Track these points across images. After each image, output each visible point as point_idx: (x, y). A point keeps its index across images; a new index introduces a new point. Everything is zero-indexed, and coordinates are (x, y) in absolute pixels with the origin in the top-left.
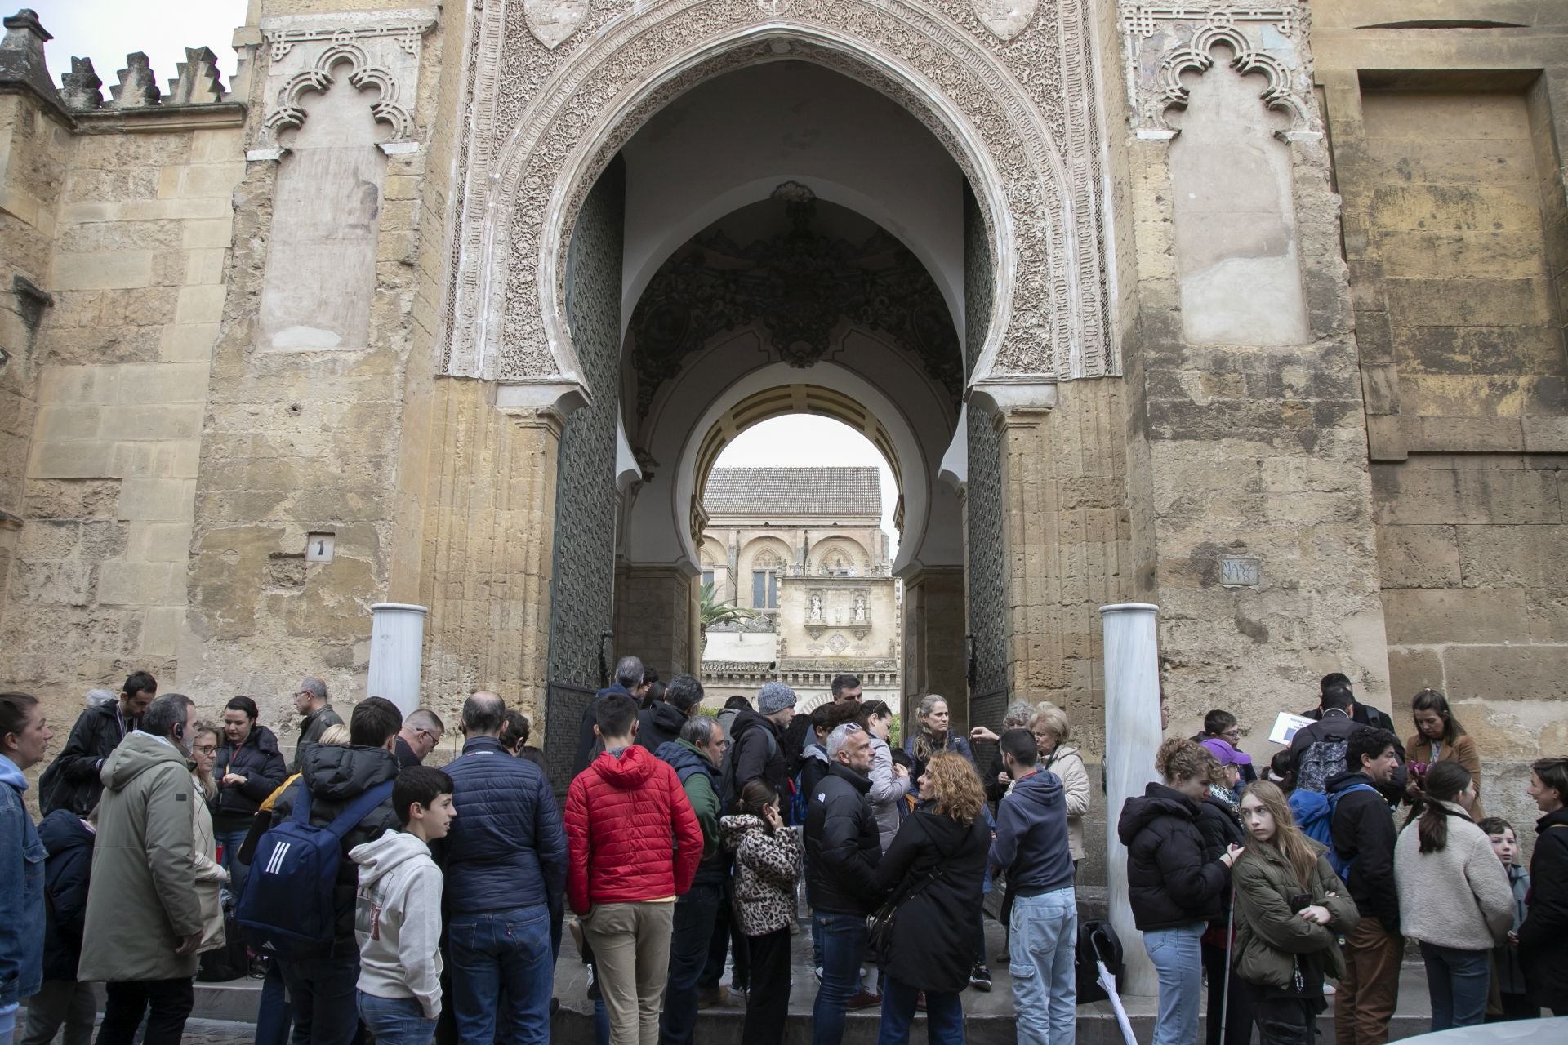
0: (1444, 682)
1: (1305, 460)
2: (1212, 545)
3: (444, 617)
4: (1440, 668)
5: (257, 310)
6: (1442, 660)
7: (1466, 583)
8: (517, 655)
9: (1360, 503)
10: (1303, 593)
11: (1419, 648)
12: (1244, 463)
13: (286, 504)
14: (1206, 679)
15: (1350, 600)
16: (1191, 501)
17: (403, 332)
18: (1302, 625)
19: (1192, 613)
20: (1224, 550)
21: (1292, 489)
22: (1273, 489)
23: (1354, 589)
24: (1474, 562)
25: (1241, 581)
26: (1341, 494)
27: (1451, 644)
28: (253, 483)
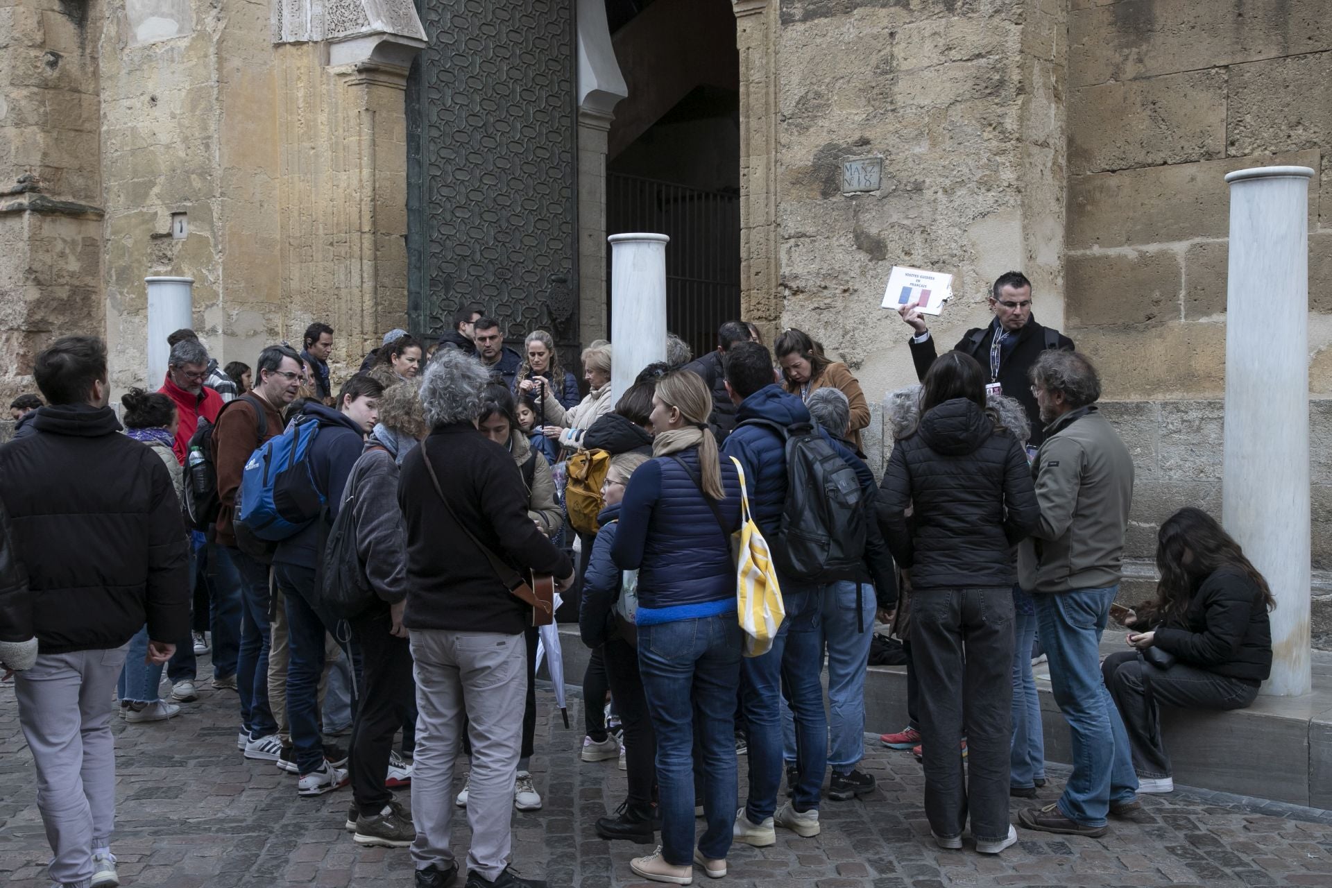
0: (1182, 294)
1: (944, 21)
2: (836, 146)
3: (301, 280)
4: (1177, 275)
5: (123, 7)
6: (1183, 264)
7: (1232, 151)
8: (359, 310)
9: (1003, 70)
10: (928, 194)
11: (1152, 248)
12: (875, 37)
13: (156, 190)
14: (823, 306)
15: (980, 198)
16: (818, 95)
17: (214, 12)
18: (925, 235)
19: (810, 230)
20: (848, 151)
21: (926, 63)
22: (905, 66)
23: (986, 185)
24: (1248, 118)
25: (862, 187)
26: (983, 61)
27: (1197, 240)
28: (135, 173)
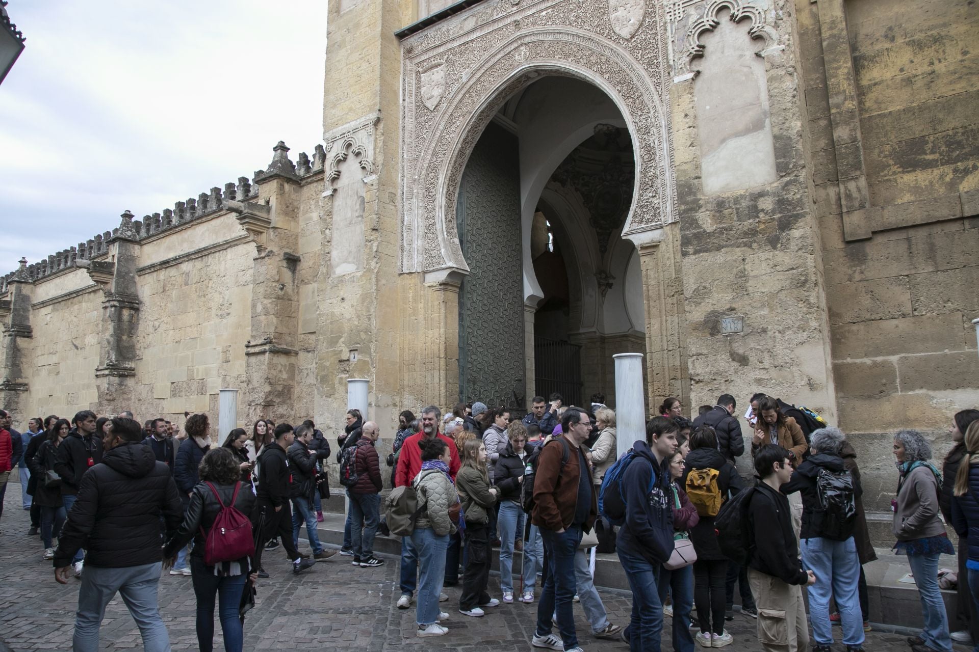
0: (898, 380)
1: (771, 253)
2: (716, 312)
3: (409, 380)
4: (894, 371)
5: (330, 260)
6: (896, 366)
7: (916, 313)
8: (438, 394)
9: (806, 275)
10: (770, 334)
11: (879, 359)
12: (735, 261)
13: (342, 340)
14: (713, 388)
15: (800, 335)
16: (705, 288)
17: (375, 260)
18: (770, 353)
19: (705, 351)
20: (724, 313)
21: (764, 272)
22: (752, 274)
23: (802, 329)
24: (922, 298)
25: (733, 331)
26: (794, 271)
27: (903, 355)
28: (332, 332)
